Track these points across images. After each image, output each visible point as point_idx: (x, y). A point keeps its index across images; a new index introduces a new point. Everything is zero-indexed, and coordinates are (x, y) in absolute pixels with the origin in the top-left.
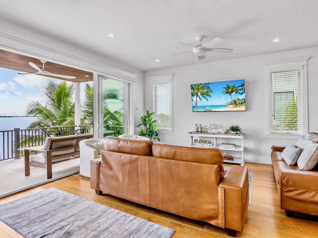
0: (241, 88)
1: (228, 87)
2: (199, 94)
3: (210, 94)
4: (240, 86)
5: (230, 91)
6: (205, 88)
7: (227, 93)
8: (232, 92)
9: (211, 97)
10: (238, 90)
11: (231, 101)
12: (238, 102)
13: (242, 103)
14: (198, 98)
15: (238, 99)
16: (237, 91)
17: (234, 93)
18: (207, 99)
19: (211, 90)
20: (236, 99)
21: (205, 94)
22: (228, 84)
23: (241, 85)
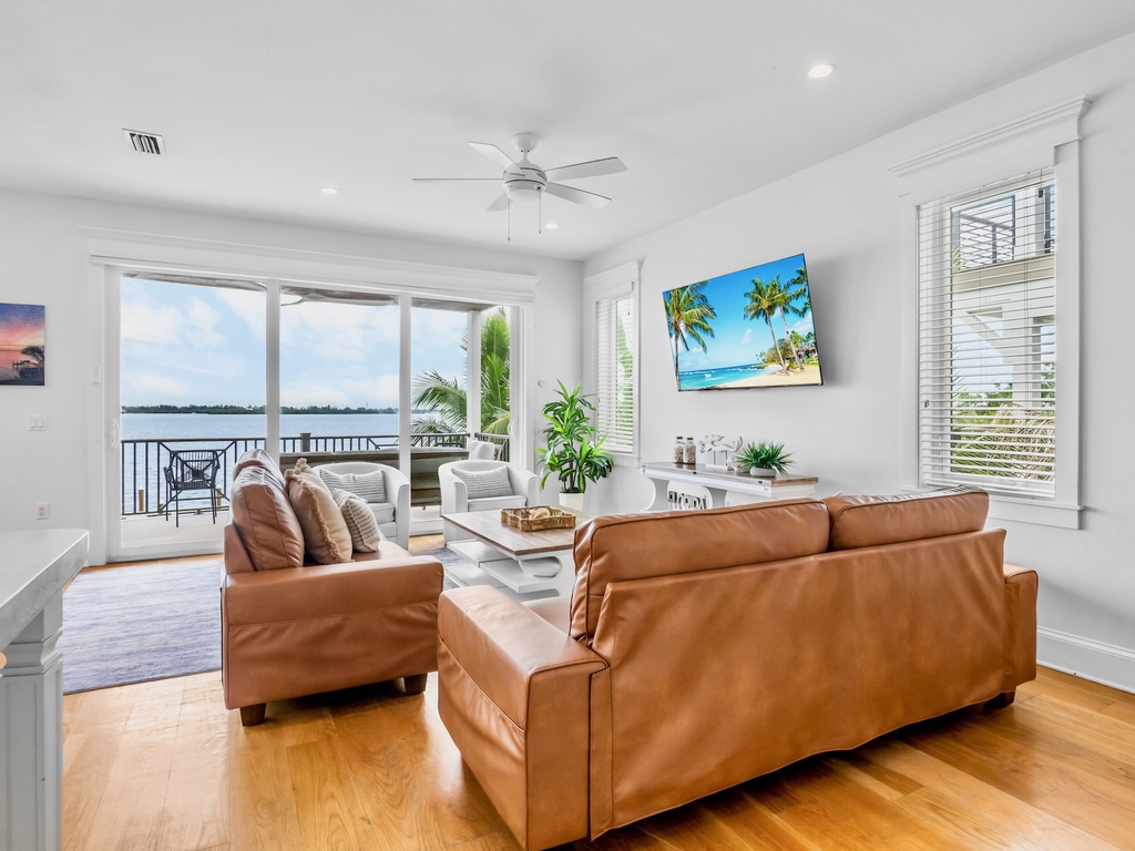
0: (799, 288)
1: (759, 290)
2: (682, 326)
3: (710, 323)
4: (795, 282)
5: (765, 304)
6: (696, 303)
7: (757, 314)
8: (771, 308)
9: (713, 336)
10: (790, 298)
11: (772, 346)
12: (794, 349)
13: (808, 353)
14: (680, 341)
15: (795, 337)
16: (787, 301)
17: (778, 311)
18: (704, 345)
19: (711, 309)
20: (787, 338)
21: (696, 324)
22: (758, 280)
23: (796, 276)
